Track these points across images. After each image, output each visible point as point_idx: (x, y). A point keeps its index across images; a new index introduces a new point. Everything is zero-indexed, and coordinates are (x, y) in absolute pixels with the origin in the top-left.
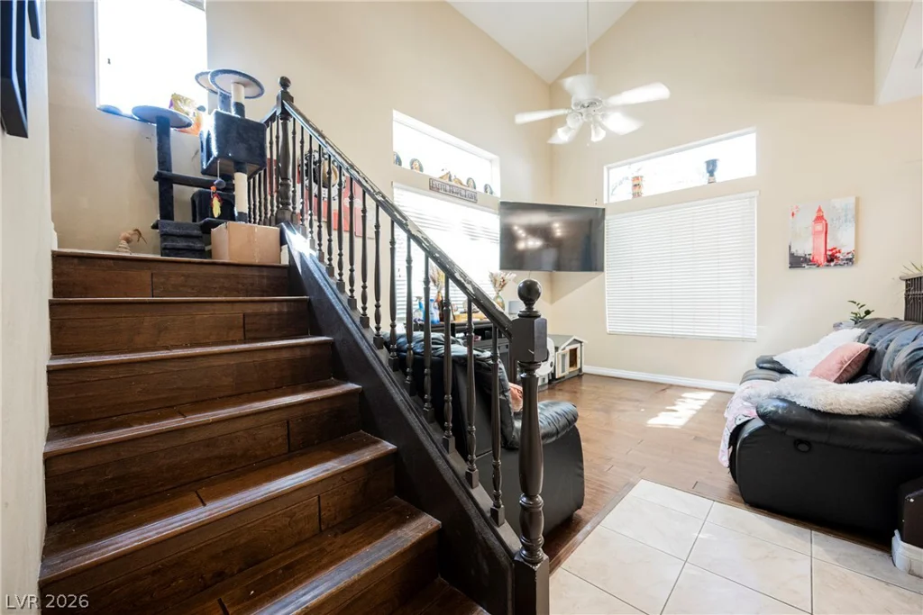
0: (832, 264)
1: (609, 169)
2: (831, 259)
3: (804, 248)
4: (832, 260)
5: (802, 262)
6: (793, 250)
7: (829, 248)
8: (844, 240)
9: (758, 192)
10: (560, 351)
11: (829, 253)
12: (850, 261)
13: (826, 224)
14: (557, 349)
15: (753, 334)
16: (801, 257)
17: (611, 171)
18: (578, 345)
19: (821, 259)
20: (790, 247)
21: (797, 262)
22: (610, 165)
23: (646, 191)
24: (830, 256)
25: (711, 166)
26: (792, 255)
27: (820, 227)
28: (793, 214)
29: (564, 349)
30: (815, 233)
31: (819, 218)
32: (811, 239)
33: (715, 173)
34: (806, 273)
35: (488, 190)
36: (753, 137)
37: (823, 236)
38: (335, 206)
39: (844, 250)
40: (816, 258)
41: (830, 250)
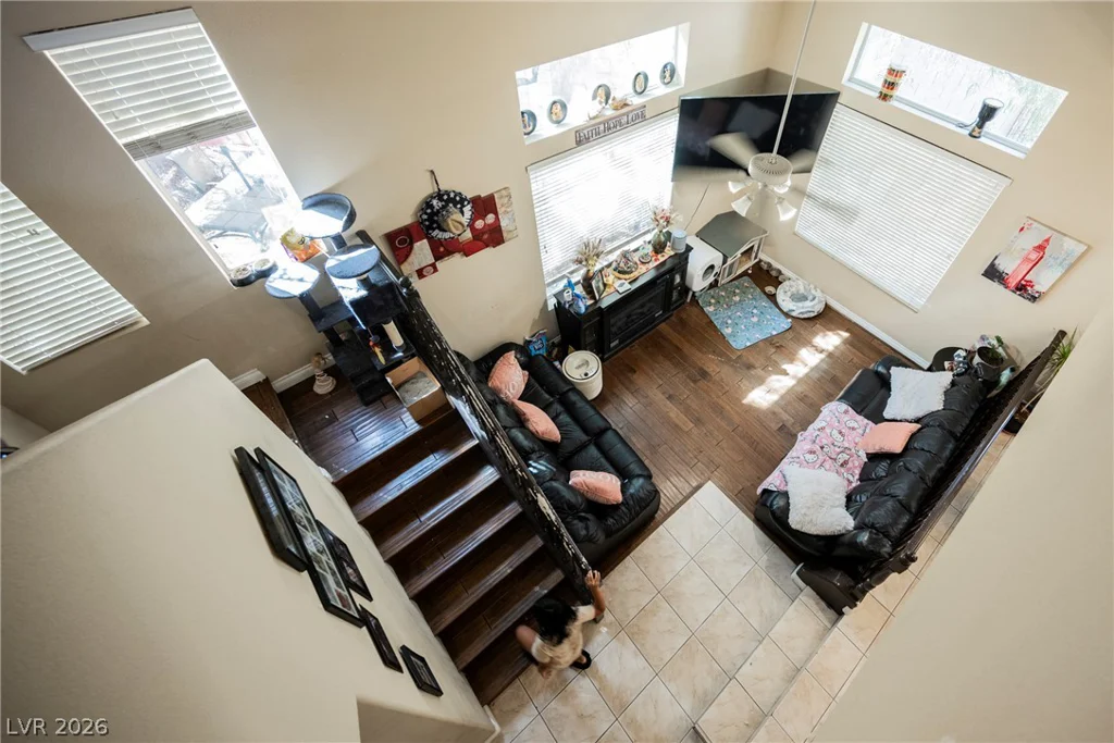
0: (1018, 292)
2: (1021, 288)
3: (1006, 266)
4: (1020, 290)
5: (996, 277)
6: (997, 262)
7: (1026, 278)
8: (1042, 280)
9: (1009, 182)
11: (1023, 282)
12: (1033, 299)
13: (1042, 257)
16: (998, 272)
18: (757, 241)
19: (1013, 283)
20: (996, 257)
21: (993, 273)
25: (988, 113)
26: (992, 265)
27: (1034, 256)
28: (1022, 229)
29: (735, 257)
30: (1026, 259)
31: (1041, 248)
32: (1018, 262)
34: (995, 286)
37: (1031, 265)
38: (468, 235)
39: (1037, 288)
40: (1010, 280)
41: (1026, 281)
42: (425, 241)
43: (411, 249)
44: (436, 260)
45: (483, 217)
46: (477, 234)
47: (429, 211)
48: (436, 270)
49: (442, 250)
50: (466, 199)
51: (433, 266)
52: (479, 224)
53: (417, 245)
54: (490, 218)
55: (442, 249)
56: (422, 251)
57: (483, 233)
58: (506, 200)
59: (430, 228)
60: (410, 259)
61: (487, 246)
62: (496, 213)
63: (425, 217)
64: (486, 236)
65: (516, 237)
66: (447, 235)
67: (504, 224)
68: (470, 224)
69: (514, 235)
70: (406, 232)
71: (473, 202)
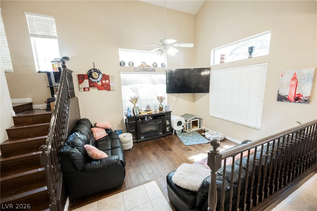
0: (297, 102)
2: (297, 99)
3: (285, 92)
5: (283, 99)
6: (280, 93)
7: (296, 94)
9: (268, 63)
11: (296, 96)
12: (306, 101)
13: (297, 82)
14: (186, 121)
16: (283, 96)
17: (215, 51)
18: (199, 120)
19: (292, 98)
20: (278, 91)
21: (281, 98)
24: (297, 97)
25: (251, 50)
26: (279, 95)
27: (294, 83)
28: (282, 75)
30: (291, 86)
31: (294, 78)
32: (289, 88)
33: (252, 53)
34: (284, 104)
36: (269, 35)
37: (295, 87)
38: (100, 83)
39: (304, 96)
40: (290, 98)
41: (297, 95)
42: (88, 80)
43: (83, 81)
44: (90, 87)
45: (105, 80)
46: (103, 85)
47: (90, 72)
48: (89, 90)
49: (92, 85)
50: (101, 73)
51: (88, 88)
52: (104, 82)
53: (85, 80)
54: (107, 81)
55: (92, 84)
56: (86, 83)
57: (105, 85)
58: (112, 78)
59: (89, 76)
60: (83, 83)
61: (105, 89)
62: (109, 80)
63: (89, 73)
64: (105, 86)
65: (114, 91)
66: (94, 80)
67: (111, 85)
68: (101, 80)
69: (114, 90)
70: (83, 75)
71: (103, 74)
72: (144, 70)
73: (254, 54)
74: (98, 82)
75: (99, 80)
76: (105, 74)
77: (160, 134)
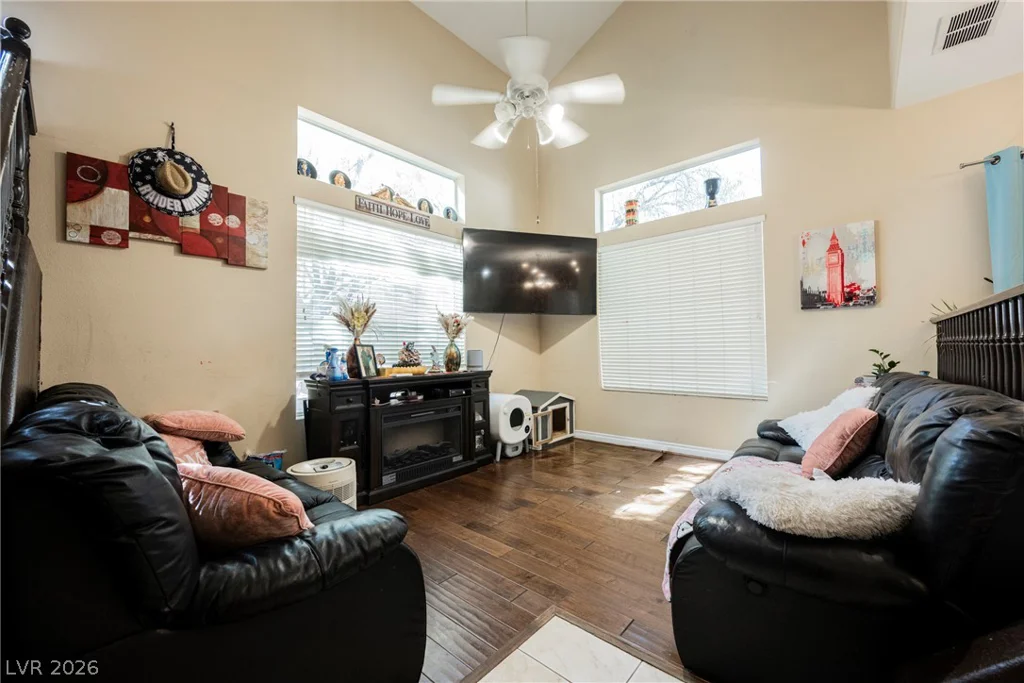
0: (851, 304)
1: (602, 193)
2: (850, 297)
3: (819, 283)
4: (850, 299)
5: (817, 301)
6: (806, 287)
7: (846, 283)
8: (863, 275)
9: (763, 216)
10: (539, 412)
11: (847, 290)
12: (872, 300)
13: (843, 255)
14: (535, 409)
15: (762, 390)
16: (815, 295)
17: (605, 196)
18: (567, 404)
19: (838, 298)
20: (802, 283)
21: (811, 301)
22: (602, 188)
23: (642, 217)
24: (848, 293)
25: (712, 187)
26: (804, 293)
27: (835, 258)
28: (804, 243)
29: (545, 409)
30: (830, 266)
31: (834, 248)
32: (825, 273)
33: (717, 196)
34: (821, 315)
35: (451, 215)
36: (756, 153)
37: (839, 268)
38: (193, 223)
39: (864, 286)
40: (833, 296)
41: (848, 287)
42: (126, 193)
43: (99, 191)
44: (134, 227)
45: (225, 214)
46: (207, 230)
47: (148, 158)
48: (124, 244)
49: (147, 222)
50: (206, 176)
51: (124, 235)
52: (215, 219)
53: (110, 192)
54: (233, 221)
55: (147, 219)
56: (113, 206)
57: (218, 235)
58: (260, 213)
59: (140, 177)
60: (93, 203)
61: (218, 257)
62: (243, 219)
63: (140, 162)
64: (219, 240)
65: (264, 269)
66: (164, 202)
67: (251, 239)
68: (204, 211)
69: (262, 265)
70: (103, 165)
71: (214, 186)
72: (392, 214)
73: (721, 198)
74: (184, 213)
75: (191, 204)
76: (226, 189)
77: (455, 459)
